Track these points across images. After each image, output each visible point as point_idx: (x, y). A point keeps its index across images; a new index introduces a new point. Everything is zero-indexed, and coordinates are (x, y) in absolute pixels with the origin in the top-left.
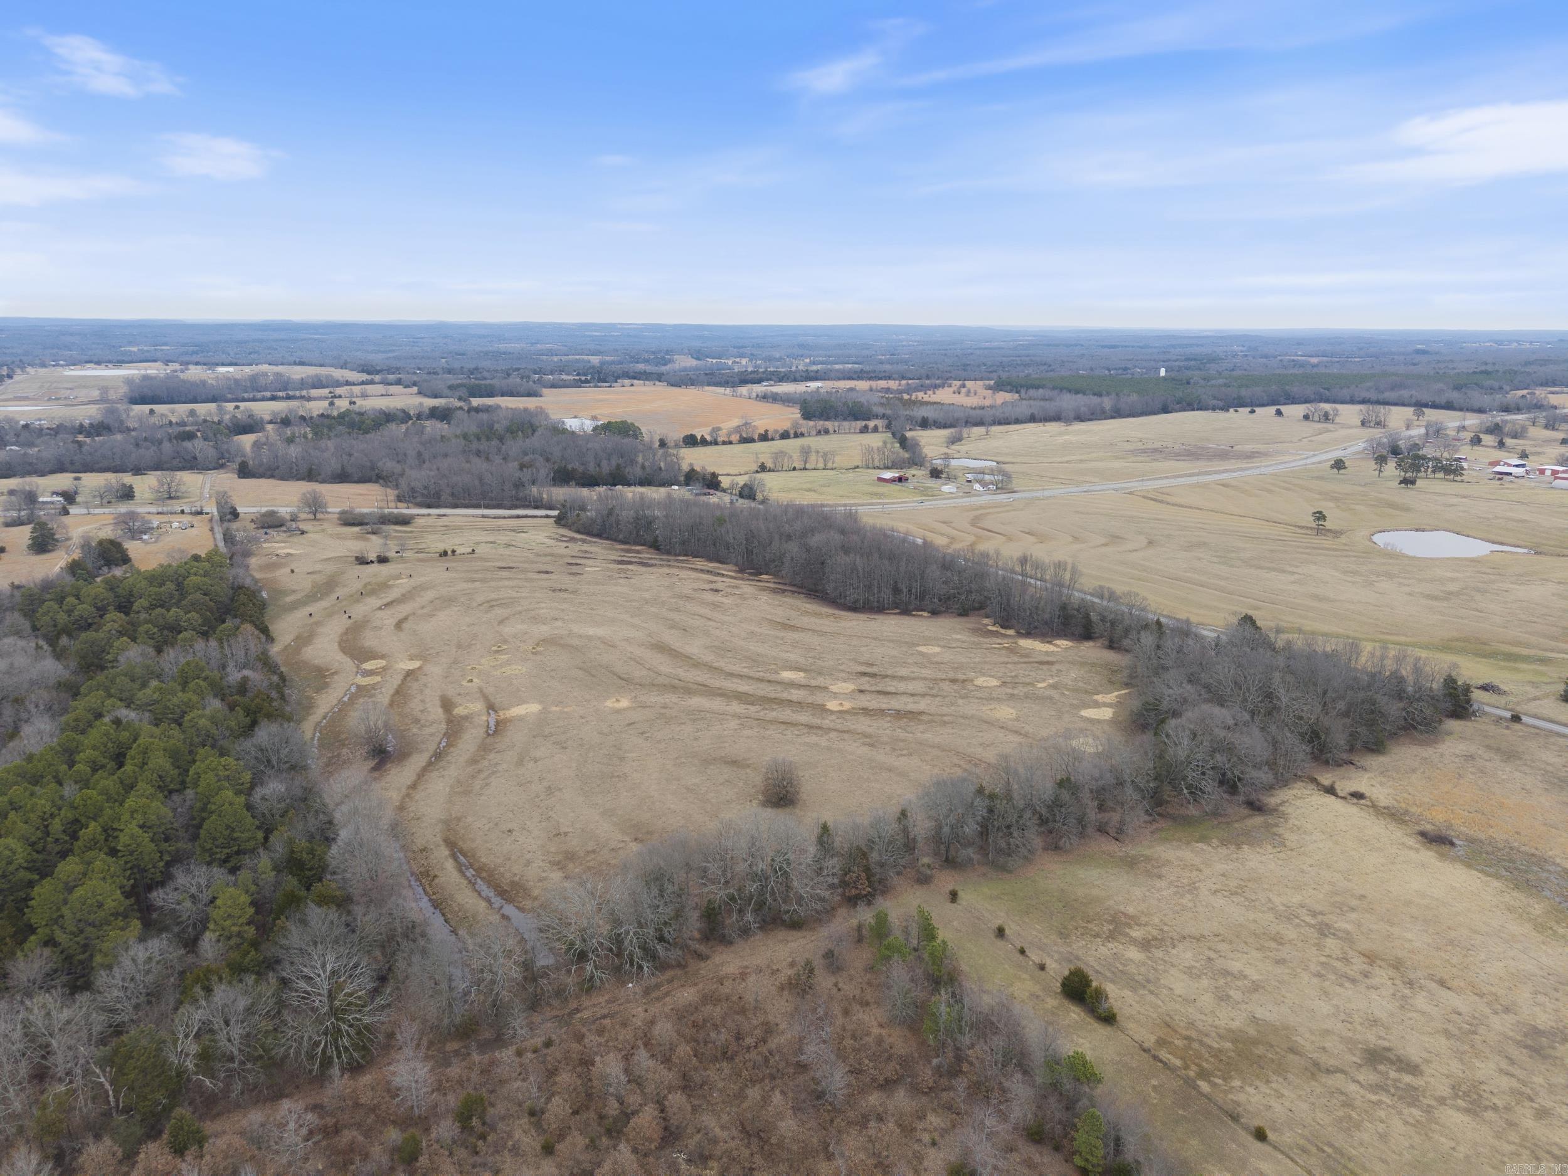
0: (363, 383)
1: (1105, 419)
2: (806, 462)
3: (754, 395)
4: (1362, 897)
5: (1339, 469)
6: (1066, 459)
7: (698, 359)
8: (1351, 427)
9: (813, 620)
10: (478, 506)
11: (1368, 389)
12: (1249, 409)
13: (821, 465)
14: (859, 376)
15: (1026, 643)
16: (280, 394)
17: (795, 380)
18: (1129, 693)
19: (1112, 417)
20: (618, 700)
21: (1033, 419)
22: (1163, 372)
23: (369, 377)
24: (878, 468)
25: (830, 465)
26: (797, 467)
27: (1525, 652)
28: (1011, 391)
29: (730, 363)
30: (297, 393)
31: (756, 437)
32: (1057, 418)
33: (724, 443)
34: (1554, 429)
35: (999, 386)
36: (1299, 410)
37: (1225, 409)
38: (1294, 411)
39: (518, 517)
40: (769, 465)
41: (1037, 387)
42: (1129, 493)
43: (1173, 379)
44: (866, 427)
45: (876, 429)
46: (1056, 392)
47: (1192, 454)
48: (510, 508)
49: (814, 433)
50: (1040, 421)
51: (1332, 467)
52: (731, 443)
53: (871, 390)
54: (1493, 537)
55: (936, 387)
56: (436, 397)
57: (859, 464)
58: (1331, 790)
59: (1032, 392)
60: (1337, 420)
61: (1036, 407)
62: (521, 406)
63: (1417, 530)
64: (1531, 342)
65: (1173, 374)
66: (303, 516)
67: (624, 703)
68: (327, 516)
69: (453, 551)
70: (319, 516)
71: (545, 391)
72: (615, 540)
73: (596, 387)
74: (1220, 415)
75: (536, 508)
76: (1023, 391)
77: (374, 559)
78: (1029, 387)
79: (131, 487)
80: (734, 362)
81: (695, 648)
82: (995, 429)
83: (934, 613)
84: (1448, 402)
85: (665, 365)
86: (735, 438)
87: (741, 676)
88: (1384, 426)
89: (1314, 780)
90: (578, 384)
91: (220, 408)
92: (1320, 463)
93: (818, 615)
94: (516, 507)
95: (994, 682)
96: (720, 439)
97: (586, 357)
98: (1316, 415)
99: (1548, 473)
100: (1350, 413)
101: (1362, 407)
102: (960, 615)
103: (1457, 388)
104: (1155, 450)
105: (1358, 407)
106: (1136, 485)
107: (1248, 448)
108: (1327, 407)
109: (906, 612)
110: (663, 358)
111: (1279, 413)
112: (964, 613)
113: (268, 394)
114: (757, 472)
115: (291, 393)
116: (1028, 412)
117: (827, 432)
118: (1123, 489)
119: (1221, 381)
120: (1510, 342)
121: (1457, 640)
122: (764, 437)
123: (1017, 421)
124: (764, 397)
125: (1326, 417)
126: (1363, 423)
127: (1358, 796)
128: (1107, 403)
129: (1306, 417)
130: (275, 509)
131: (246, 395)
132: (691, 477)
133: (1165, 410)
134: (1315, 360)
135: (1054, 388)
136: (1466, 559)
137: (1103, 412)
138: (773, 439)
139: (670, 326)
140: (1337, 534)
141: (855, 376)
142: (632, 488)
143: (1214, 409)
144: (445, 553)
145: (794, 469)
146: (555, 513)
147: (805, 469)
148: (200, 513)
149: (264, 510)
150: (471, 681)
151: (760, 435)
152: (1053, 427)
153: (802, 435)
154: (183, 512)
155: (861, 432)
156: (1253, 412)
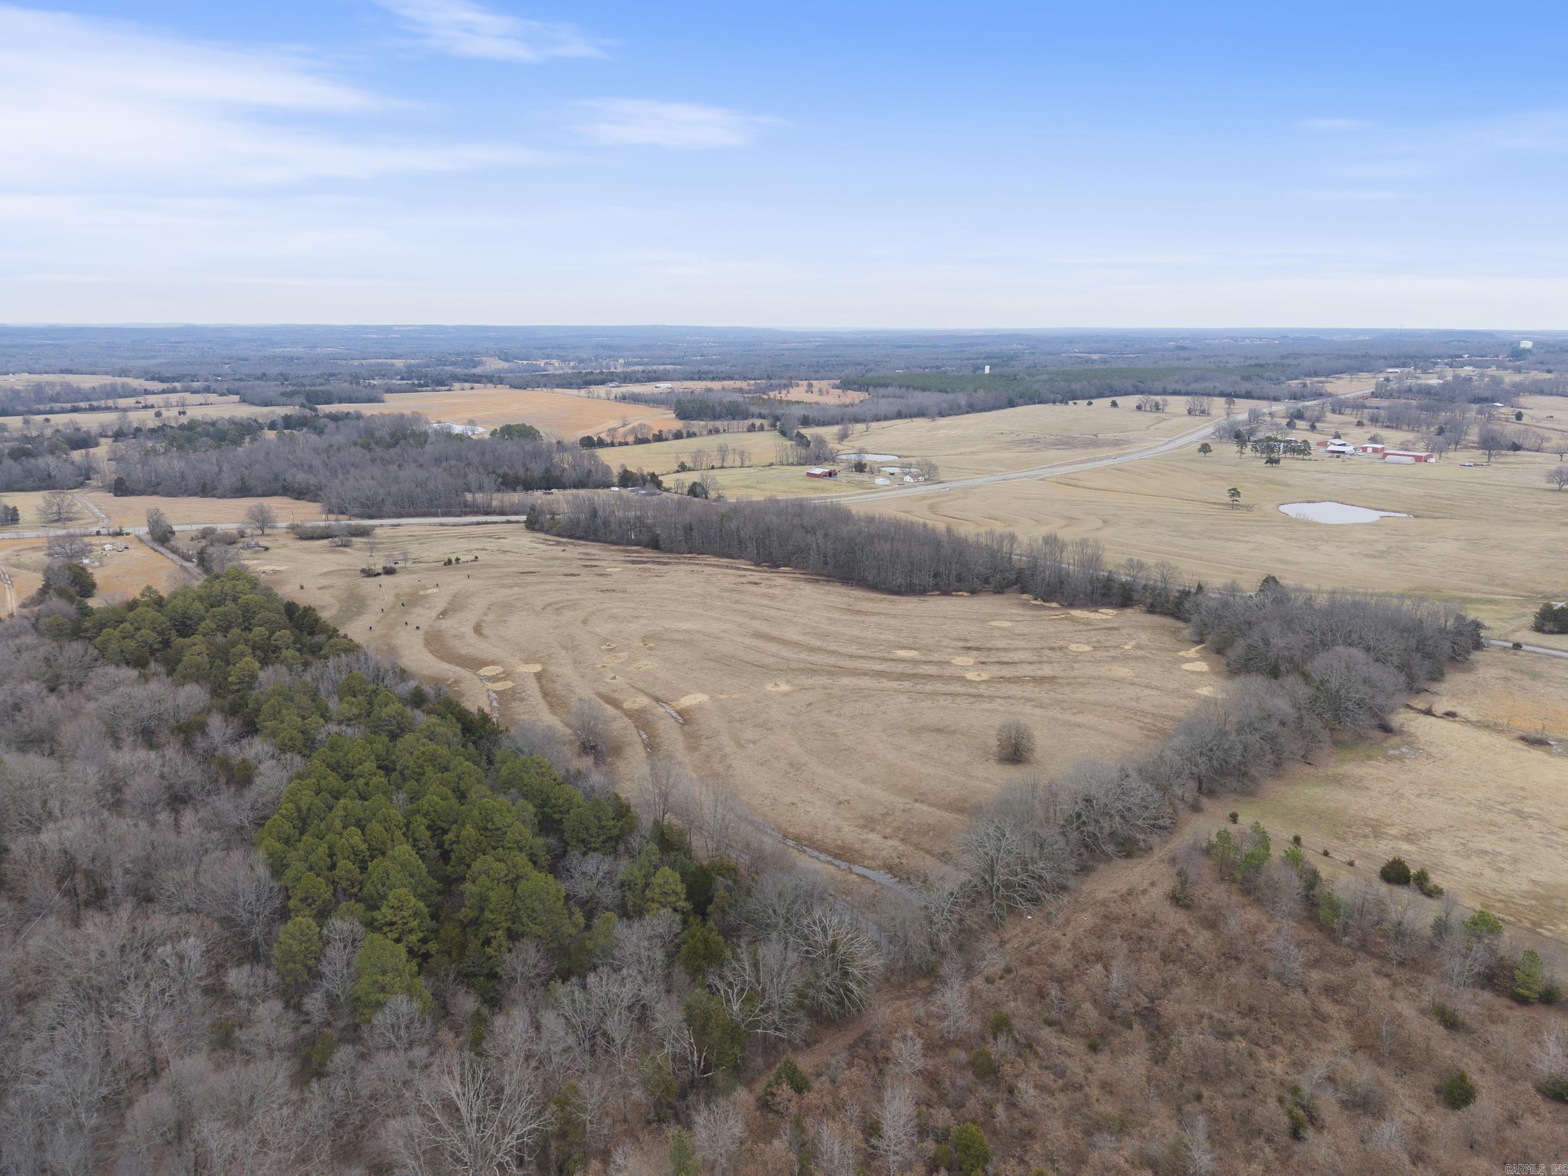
0: (164, 392)
1: (962, 414)
2: (723, 460)
3: (613, 396)
4: (1522, 789)
5: (1205, 452)
6: (958, 451)
7: (506, 360)
8: (1179, 416)
9: (871, 604)
10: (435, 515)
11: (1177, 382)
12: (1087, 402)
13: (738, 463)
14: (700, 376)
15: (1076, 613)
16: (83, 405)
17: (638, 381)
18: (1203, 648)
19: (968, 412)
20: (776, 685)
21: (899, 415)
22: (987, 370)
23: (165, 386)
24: (793, 464)
25: (747, 463)
26: (716, 465)
27: (1473, 595)
28: (859, 390)
29: (542, 363)
30: (102, 403)
31: (650, 437)
32: (921, 413)
33: (621, 444)
34: (1340, 413)
35: (846, 385)
36: (1133, 400)
37: (1064, 401)
38: (1129, 402)
39: (478, 523)
40: (689, 464)
41: (886, 386)
42: (1042, 480)
43: (1001, 376)
44: (753, 425)
45: (762, 428)
46: (903, 390)
47: (1067, 443)
48: (460, 516)
49: (705, 433)
50: (906, 417)
51: (1200, 450)
52: (627, 444)
53: (724, 389)
54: (1373, 505)
55: (785, 386)
56: (266, 405)
57: (773, 461)
58: (1429, 712)
59: (881, 391)
60: (1167, 409)
61: (897, 405)
62: (376, 412)
63: (1309, 502)
64: (1260, 339)
65: (997, 370)
66: (248, 531)
67: (784, 687)
68: (275, 531)
69: (458, 560)
70: (267, 531)
71: (387, 396)
72: (605, 542)
73: (434, 390)
74: (1059, 407)
75: (487, 514)
76: (871, 389)
77: (380, 571)
78: (877, 385)
79: (15, 510)
80: (546, 364)
81: (792, 634)
82: (874, 425)
83: (973, 592)
84: (1247, 392)
85: (475, 367)
86: (630, 439)
87: (864, 657)
88: (1208, 414)
89: (1408, 706)
90: (413, 389)
91: (26, 422)
92: (1180, 447)
93: (868, 599)
94: (466, 514)
95: (1087, 648)
96: (616, 441)
97: (389, 361)
98: (1148, 405)
99: (1370, 450)
100: (1178, 404)
101: (1189, 398)
102: (998, 593)
103: (1247, 379)
104: (1031, 441)
105: (1185, 398)
106: (1045, 473)
107: (1110, 436)
108: (1158, 398)
109: (946, 592)
110: (472, 361)
111: (1114, 404)
112: (999, 590)
113: (68, 406)
114: (678, 471)
115: (94, 403)
116: (894, 409)
117: (717, 431)
118: (1036, 475)
119: (1045, 377)
120: (1244, 339)
121: (1415, 589)
122: (659, 438)
123: (886, 418)
124: (624, 398)
125: (1157, 408)
126: (1190, 412)
127: (1451, 715)
128: (962, 399)
129: (1139, 408)
130: (214, 526)
131: (41, 407)
132: (627, 479)
133: (1011, 404)
134: (1095, 357)
135: (900, 387)
136: (1367, 524)
137: (959, 408)
138: (667, 440)
139: (451, 327)
140: (1249, 508)
141: (697, 377)
142: (568, 492)
143: (1054, 402)
144: (449, 562)
145: (713, 468)
146: (524, 518)
147: (722, 467)
148: (119, 534)
149: (202, 527)
150: (614, 678)
151: (654, 435)
152: (919, 422)
153: (694, 435)
154: (98, 533)
155: (749, 431)
156: (1090, 404)
